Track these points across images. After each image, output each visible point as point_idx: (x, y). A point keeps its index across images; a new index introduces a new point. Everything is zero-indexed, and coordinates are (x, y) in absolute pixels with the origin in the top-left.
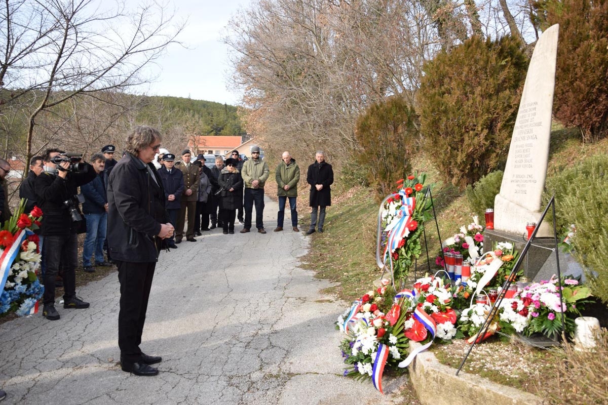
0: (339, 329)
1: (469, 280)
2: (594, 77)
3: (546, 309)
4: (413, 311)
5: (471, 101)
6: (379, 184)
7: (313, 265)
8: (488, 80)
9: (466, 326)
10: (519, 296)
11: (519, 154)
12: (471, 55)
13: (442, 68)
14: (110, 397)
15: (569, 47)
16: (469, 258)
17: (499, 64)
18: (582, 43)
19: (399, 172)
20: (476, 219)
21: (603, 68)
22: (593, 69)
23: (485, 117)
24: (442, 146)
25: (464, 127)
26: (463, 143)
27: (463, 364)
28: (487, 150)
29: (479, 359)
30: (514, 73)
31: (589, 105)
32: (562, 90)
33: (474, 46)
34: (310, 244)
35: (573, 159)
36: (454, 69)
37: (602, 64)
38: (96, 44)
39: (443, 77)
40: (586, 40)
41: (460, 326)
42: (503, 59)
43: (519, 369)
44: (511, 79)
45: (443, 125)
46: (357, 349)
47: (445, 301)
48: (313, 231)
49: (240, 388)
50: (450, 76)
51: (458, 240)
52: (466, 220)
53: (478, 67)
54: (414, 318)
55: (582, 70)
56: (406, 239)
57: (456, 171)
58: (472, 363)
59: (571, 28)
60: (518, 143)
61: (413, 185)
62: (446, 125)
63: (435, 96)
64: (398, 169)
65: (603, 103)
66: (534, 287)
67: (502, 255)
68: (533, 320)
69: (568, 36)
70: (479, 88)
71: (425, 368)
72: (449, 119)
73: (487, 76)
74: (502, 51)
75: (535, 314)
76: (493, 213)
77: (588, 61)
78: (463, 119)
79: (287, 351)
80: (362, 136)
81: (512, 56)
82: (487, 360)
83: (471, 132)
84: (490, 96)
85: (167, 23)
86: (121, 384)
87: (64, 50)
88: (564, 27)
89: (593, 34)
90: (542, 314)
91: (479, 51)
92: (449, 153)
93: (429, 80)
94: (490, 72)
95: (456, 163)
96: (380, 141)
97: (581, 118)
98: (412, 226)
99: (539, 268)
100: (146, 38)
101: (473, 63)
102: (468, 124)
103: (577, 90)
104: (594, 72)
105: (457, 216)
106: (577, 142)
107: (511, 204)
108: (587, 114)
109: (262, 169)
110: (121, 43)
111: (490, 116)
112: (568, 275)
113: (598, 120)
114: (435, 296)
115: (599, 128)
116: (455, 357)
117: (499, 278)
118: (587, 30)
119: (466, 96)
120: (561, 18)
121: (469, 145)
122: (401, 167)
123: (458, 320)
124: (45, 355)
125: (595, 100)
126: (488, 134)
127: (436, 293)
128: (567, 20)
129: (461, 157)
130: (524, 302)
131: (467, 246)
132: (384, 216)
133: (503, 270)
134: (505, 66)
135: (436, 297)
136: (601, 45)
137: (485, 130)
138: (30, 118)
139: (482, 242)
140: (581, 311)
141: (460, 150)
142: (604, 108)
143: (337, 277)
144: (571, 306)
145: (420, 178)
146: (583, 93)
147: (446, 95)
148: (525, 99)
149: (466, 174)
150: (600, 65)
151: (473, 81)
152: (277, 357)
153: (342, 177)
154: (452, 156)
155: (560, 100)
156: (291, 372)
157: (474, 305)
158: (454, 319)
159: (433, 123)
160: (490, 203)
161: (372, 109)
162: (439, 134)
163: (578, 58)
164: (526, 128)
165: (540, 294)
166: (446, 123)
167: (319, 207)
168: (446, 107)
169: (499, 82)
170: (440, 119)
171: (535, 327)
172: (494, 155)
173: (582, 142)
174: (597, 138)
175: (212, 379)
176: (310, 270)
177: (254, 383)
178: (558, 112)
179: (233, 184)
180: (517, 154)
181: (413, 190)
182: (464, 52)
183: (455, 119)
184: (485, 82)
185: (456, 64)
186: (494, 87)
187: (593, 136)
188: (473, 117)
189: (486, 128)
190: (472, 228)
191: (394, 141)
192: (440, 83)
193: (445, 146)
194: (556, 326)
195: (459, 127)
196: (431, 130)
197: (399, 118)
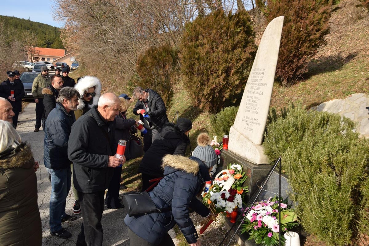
2: (292, 46)
3: (266, 228)
5: (216, 53)
8: (228, 41)
11: (249, 102)
12: (218, 22)
13: (198, 28)
17: (236, 30)
19: (165, 96)
20: (215, 137)
21: (298, 42)
22: (292, 41)
23: (224, 65)
24: (195, 82)
25: (210, 71)
26: (209, 81)
28: (224, 87)
30: (244, 38)
31: (288, 64)
33: (220, 16)
35: (275, 96)
36: (206, 30)
37: (297, 39)
39: (198, 35)
40: (289, 22)
42: (238, 28)
44: (242, 41)
45: (196, 68)
50: (203, 35)
55: (286, 41)
57: (203, 100)
60: (250, 95)
62: (198, 68)
63: (192, 47)
64: (165, 94)
65: (296, 63)
66: (258, 207)
67: (234, 173)
70: (222, 46)
72: (201, 64)
73: (228, 38)
74: (238, 22)
76: (228, 139)
77: (289, 36)
78: (209, 65)
80: (141, 70)
81: (244, 27)
83: (214, 74)
84: (228, 52)
88: (277, 11)
89: (293, 19)
91: (224, 20)
92: (199, 88)
93: (189, 36)
94: (230, 35)
95: (204, 94)
96: (153, 74)
97: (282, 72)
101: (219, 28)
102: (213, 68)
104: (293, 43)
107: (242, 136)
108: (286, 69)
111: (227, 65)
113: (292, 73)
115: (291, 79)
119: (213, 50)
120: (276, 5)
121: (213, 83)
122: (167, 93)
125: (291, 61)
126: (225, 77)
128: (278, 7)
129: (206, 91)
133: (235, 186)
134: (239, 32)
136: (298, 27)
140: (288, 229)
141: (206, 86)
142: (296, 66)
146: (285, 56)
147: (200, 47)
149: (209, 102)
151: (218, 40)
154: (201, 89)
159: (189, 66)
161: (149, 51)
162: (193, 73)
164: (256, 86)
165: (262, 215)
168: (199, 56)
169: (235, 43)
170: (195, 64)
173: (281, 85)
174: (290, 85)
182: (214, 19)
183: (205, 65)
184: (226, 42)
185: (208, 27)
186: (232, 45)
187: (288, 83)
188: (216, 64)
189: (224, 73)
190: (213, 145)
191: (163, 75)
192: (196, 38)
193: (197, 82)
194: (273, 243)
195: (206, 70)
196: (188, 71)
197: (167, 59)
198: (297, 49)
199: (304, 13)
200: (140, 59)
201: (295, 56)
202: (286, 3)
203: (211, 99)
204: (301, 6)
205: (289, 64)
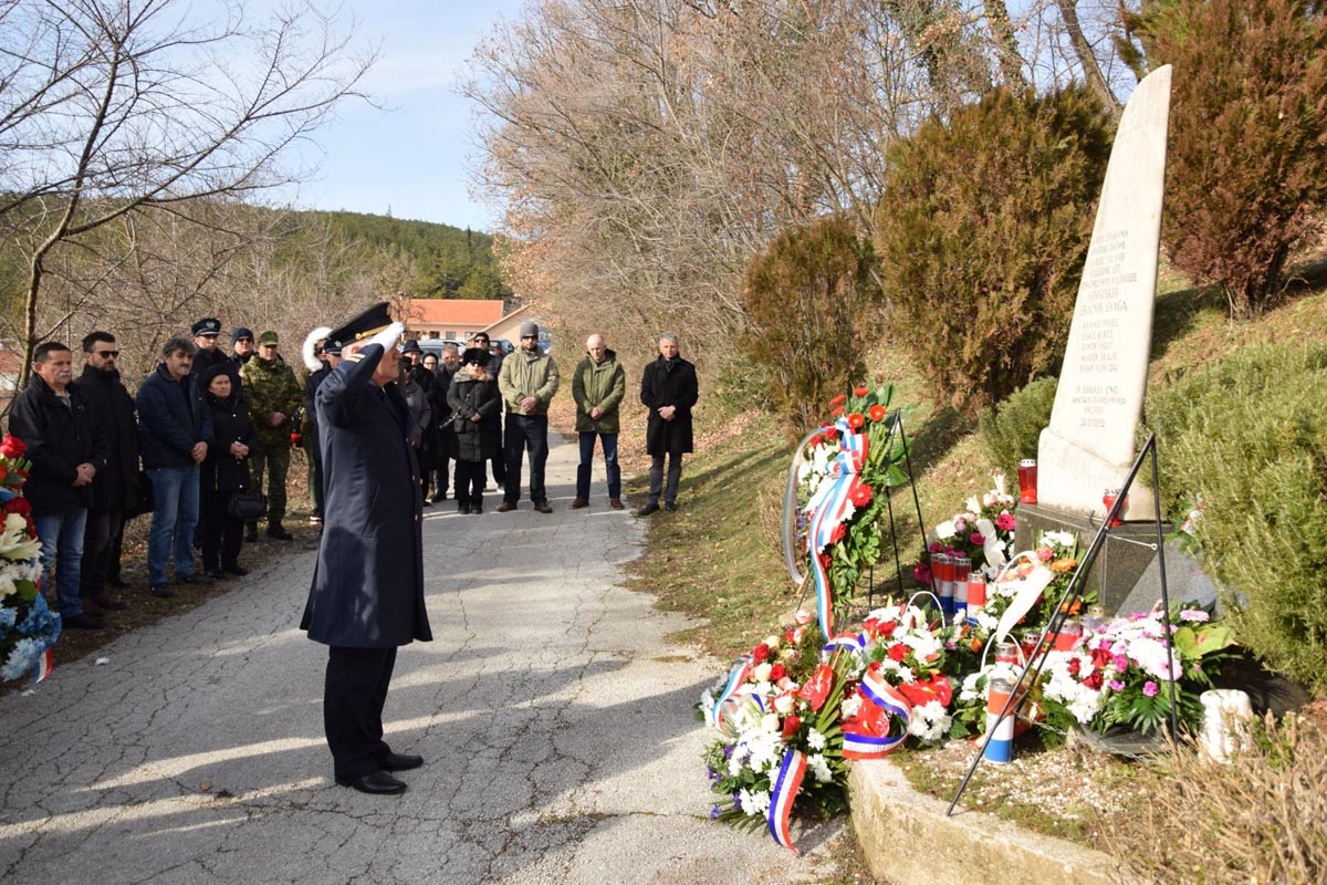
0: (704, 720)
1: (982, 612)
2: (1252, 178)
3: (1138, 673)
4: (860, 680)
5: (992, 227)
6: (795, 406)
7: (652, 582)
8: (1030, 183)
9: (972, 710)
10: (1085, 646)
11: (1090, 341)
12: (993, 128)
13: (930, 156)
14: (203, 866)
15: (1200, 113)
16: (983, 566)
17: (1053, 147)
18: (1228, 104)
20: (1000, 481)
21: (1271, 159)
22: (1251, 160)
23: (1023, 261)
24: (932, 323)
25: (977, 283)
26: (976, 317)
27: (963, 790)
28: (1026, 333)
29: (998, 782)
30: (1085, 168)
31: (1243, 237)
32: (1186, 205)
33: (999, 109)
34: (647, 536)
35: (1211, 353)
36: (958, 157)
37: (1269, 150)
38: (179, 97)
39: (933, 175)
40: (1234, 98)
41: (959, 711)
42: (1061, 138)
43: (1082, 800)
44: (1078, 181)
45: (932, 278)
46: (739, 760)
47: (927, 658)
48: (654, 508)
49: (486, 846)
50: (948, 172)
51: (962, 527)
52: (983, 484)
53: (1008, 153)
54: (861, 694)
55: (1229, 163)
56: (847, 524)
57: (960, 378)
58: (982, 789)
59: (1205, 73)
60: (1090, 318)
61: (865, 407)
62: (938, 279)
63: (916, 215)
64: (837, 373)
65: (1273, 233)
66: (1117, 627)
67: (1052, 559)
68: (1113, 699)
69: (1198, 91)
70: (1010, 199)
71: (881, 800)
72: (946, 265)
73: (1027, 174)
74: (1058, 120)
75: (1116, 684)
76: (1034, 470)
77: (1240, 144)
78: (974, 267)
79: (590, 766)
80: (759, 302)
81: (1080, 131)
82: (1015, 783)
83: (993, 294)
84: (1033, 218)
85: (338, 51)
86: (227, 837)
87: (109, 110)
88: (1191, 70)
89: (1251, 86)
90: (1132, 684)
91: (1010, 118)
92: (946, 340)
93: (903, 182)
94: (1034, 164)
95: (962, 361)
96: (797, 312)
97: (1225, 266)
98: (861, 495)
99: (1129, 586)
100: (290, 84)
101: (996, 145)
102: (986, 276)
103: (1217, 205)
104: (1254, 167)
105: (963, 475)
106: (1218, 317)
107: (1074, 449)
108: (1240, 257)
109: (543, 372)
110: (236, 97)
111: (1034, 259)
112: (1189, 601)
113: (1263, 269)
114: (908, 646)
115: (1264, 288)
116: (946, 776)
117: (1045, 607)
118: (1237, 78)
119: (983, 217)
120: (1185, 52)
121: (989, 323)
122: (843, 370)
123: (955, 699)
124: (61, 777)
125: (1254, 226)
126: (1029, 298)
127: (909, 641)
128: (1195, 55)
129: (972, 347)
130: (1095, 659)
131: (981, 541)
132: (802, 474)
133: (1055, 590)
134: (1065, 152)
135: (909, 649)
136: (1267, 111)
137: (1022, 290)
138: (34, 259)
139: (1013, 530)
140: (1213, 677)
141: (969, 333)
142: (1275, 243)
143: (703, 606)
144: (1191, 666)
145: (881, 393)
146: (1230, 212)
147: (940, 213)
148: (1102, 224)
149: (982, 385)
150: (1265, 152)
151: (998, 184)
152: (567, 779)
153: (719, 391)
154: (952, 345)
155: (1182, 225)
156: (598, 810)
157: (990, 666)
158: (947, 696)
159: (910, 274)
160: (1030, 446)
161: (781, 243)
162: (923, 297)
163: (1220, 138)
164: (1105, 287)
165: (1128, 642)
166: (940, 275)
167: (667, 455)
168: (939, 240)
169: (1052, 187)
170: (927, 266)
171: (1116, 712)
172: (1043, 343)
173: (1228, 317)
174: (1261, 309)
175: (425, 826)
176: (646, 591)
177: (516, 834)
178: (1179, 252)
179: (480, 405)
180: (1085, 342)
181: (866, 419)
182: (978, 120)
183: (959, 265)
184: (1023, 186)
185: (959, 145)
186: (1042, 197)
187: (1252, 304)
188: (997, 262)
189: (1025, 286)
190: (993, 502)
191: (828, 313)
192: (928, 188)
193: (937, 323)
194: (1160, 710)
195: (966, 283)
196: (907, 289)
197: (839, 264)
198: (1273, 182)
199: (1287, 61)
200: (755, 270)
201: (1266, 208)
202: (1221, 38)
203: (987, 374)
204: (1276, 40)
205: (1247, 237)
